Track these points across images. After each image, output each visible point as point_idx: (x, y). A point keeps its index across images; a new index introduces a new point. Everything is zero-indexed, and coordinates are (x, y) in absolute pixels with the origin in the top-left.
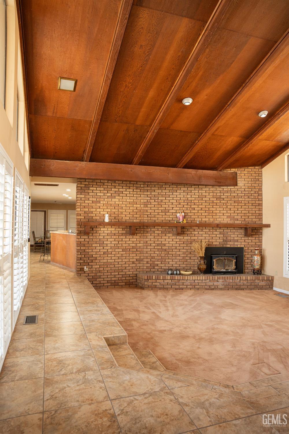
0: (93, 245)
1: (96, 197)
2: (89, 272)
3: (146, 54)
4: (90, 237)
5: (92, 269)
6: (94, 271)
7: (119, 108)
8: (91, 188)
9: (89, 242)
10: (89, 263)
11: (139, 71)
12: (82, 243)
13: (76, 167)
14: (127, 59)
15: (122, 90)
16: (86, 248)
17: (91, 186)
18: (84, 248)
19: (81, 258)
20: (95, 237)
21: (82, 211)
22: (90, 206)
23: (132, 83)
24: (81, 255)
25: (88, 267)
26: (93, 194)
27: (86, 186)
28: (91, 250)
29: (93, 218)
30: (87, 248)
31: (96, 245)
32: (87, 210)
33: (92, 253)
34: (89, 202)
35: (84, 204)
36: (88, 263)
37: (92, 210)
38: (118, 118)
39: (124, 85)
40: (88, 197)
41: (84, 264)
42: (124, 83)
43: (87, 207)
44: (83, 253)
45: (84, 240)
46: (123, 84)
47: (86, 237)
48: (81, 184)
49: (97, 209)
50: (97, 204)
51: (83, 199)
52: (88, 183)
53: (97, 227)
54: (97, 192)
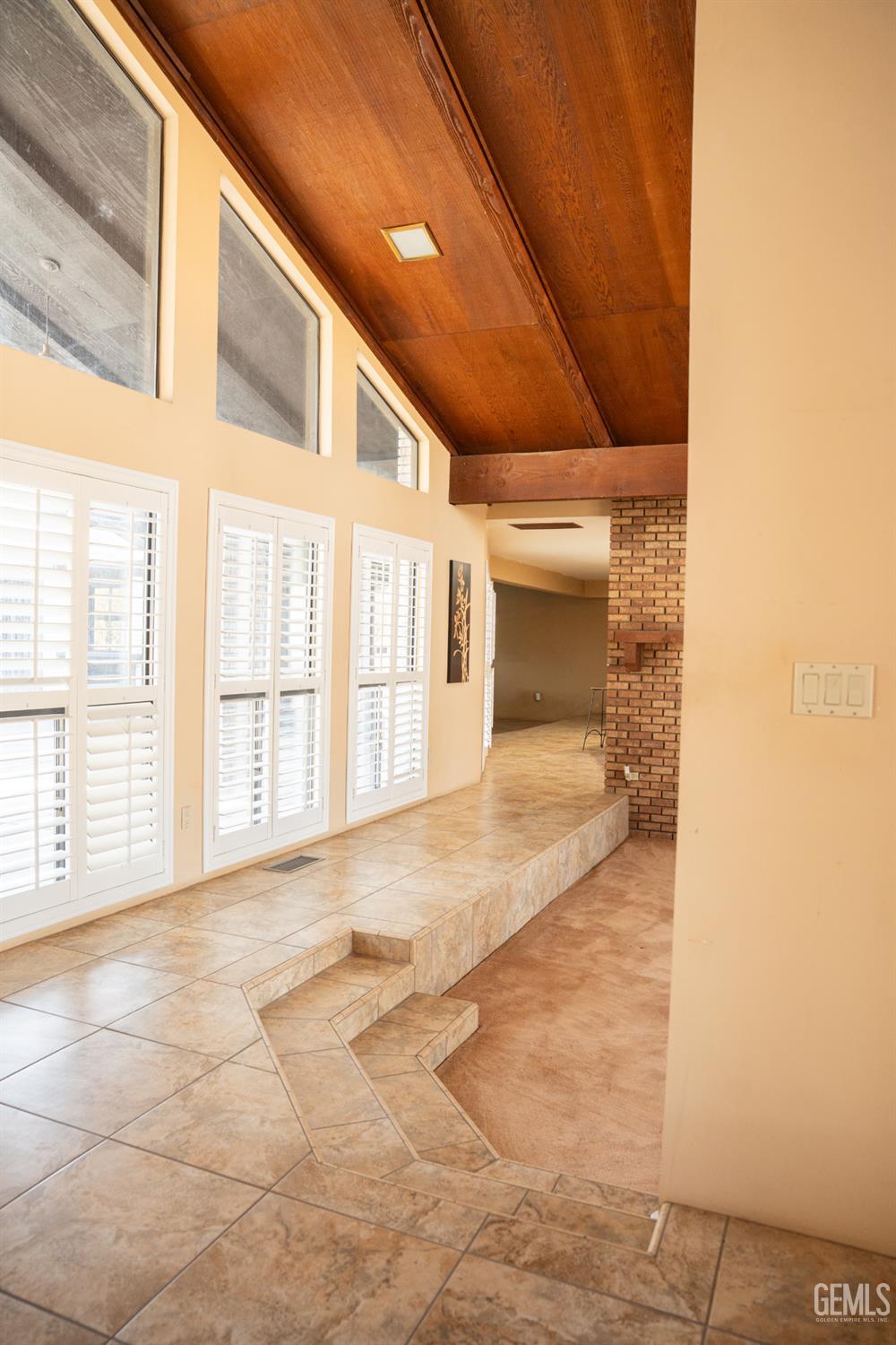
0: (654, 702)
1: (666, 553)
2: (640, 786)
3: (547, 81)
4: (646, 679)
5: (648, 778)
6: (657, 784)
7: (591, 269)
8: (650, 529)
9: (643, 693)
10: (642, 759)
11: (564, 139)
12: (622, 694)
13: (572, 465)
14: (507, 118)
15: (559, 212)
16: (633, 711)
17: (652, 520)
18: (628, 711)
19: (619, 740)
20: (662, 680)
21: (625, 598)
22: (646, 582)
23: (572, 182)
24: (617, 732)
25: (637, 768)
26: (658, 545)
27: (635, 522)
28: (650, 719)
29: (656, 620)
30: (637, 712)
31: (664, 704)
32: (638, 594)
33: (650, 728)
34: (643, 570)
35: (628, 578)
36: (640, 759)
37: (653, 595)
38: (610, 298)
39: (554, 195)
40: (642, 554)
41: (627, 760)
42: (549, 189)
43: (639, 585)
44: (624, 727)
45: (627, 688)
46: (550, 194)
47: (633, 677)
48: (621, 517)
49: (668, 593)
50: (668, 576)
51: (625, 562)
52: (640, 513)
53: (669, 648)
54: (671, 537)
